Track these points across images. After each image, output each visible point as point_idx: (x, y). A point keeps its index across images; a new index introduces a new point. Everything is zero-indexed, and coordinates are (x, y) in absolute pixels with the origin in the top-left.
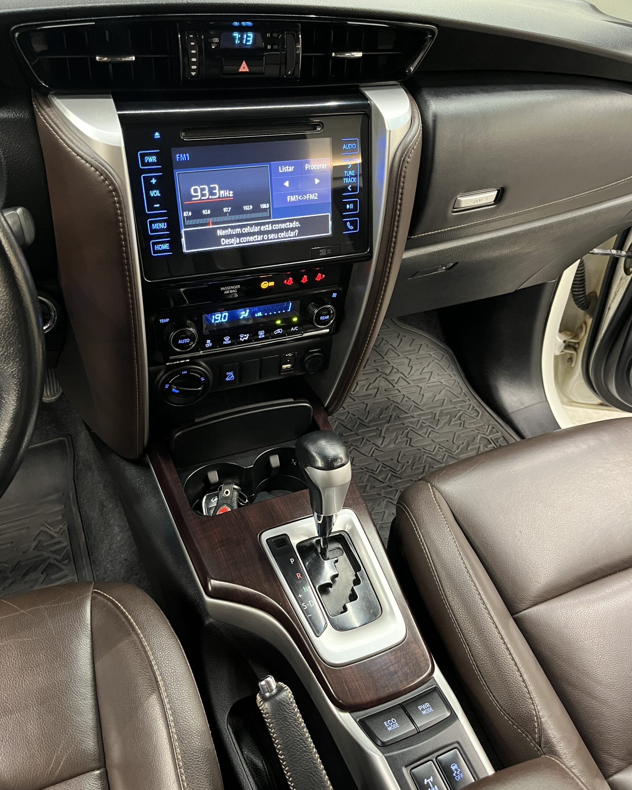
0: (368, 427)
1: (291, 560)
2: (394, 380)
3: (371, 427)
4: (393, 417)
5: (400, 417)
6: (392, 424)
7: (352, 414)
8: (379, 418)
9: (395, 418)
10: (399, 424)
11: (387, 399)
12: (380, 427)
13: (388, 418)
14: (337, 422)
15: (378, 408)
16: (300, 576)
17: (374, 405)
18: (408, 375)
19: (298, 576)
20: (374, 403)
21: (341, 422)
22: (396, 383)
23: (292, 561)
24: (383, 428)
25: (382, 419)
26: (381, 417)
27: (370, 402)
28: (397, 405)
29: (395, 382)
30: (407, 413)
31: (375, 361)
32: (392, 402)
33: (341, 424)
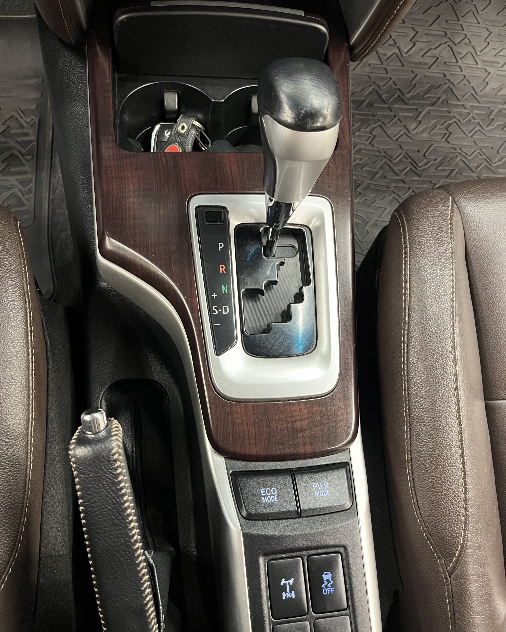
0: (406, 104)
1: (220, 244)
2: (460, 53)
3: (410, 105)
4: (442, 99)
5: (449, 102)
6: (436, 109)
7: (394, 82)
8: (424, 96)
9: (443, 102)
10: (444, 111)
11: (442, 75)
12: (420, 108)
13: (435, 100)
14: (372, 87)
15: (429, 83)
16: (223, 269)
17: (424, 78)
18: (481, 52)
19: (221, 269)
20: (425, 76)
21: (377, 88)
22: (461, 59)
23: (221, 246)
24: (424, 110)
25: (427, 99)
26: (426, 96)
27: (420, 72)
28: (452, 87)
29: (461, 56)
30: (459, 100)
31: (446, 21)
32: (447, 81)
33: (376, 91)
